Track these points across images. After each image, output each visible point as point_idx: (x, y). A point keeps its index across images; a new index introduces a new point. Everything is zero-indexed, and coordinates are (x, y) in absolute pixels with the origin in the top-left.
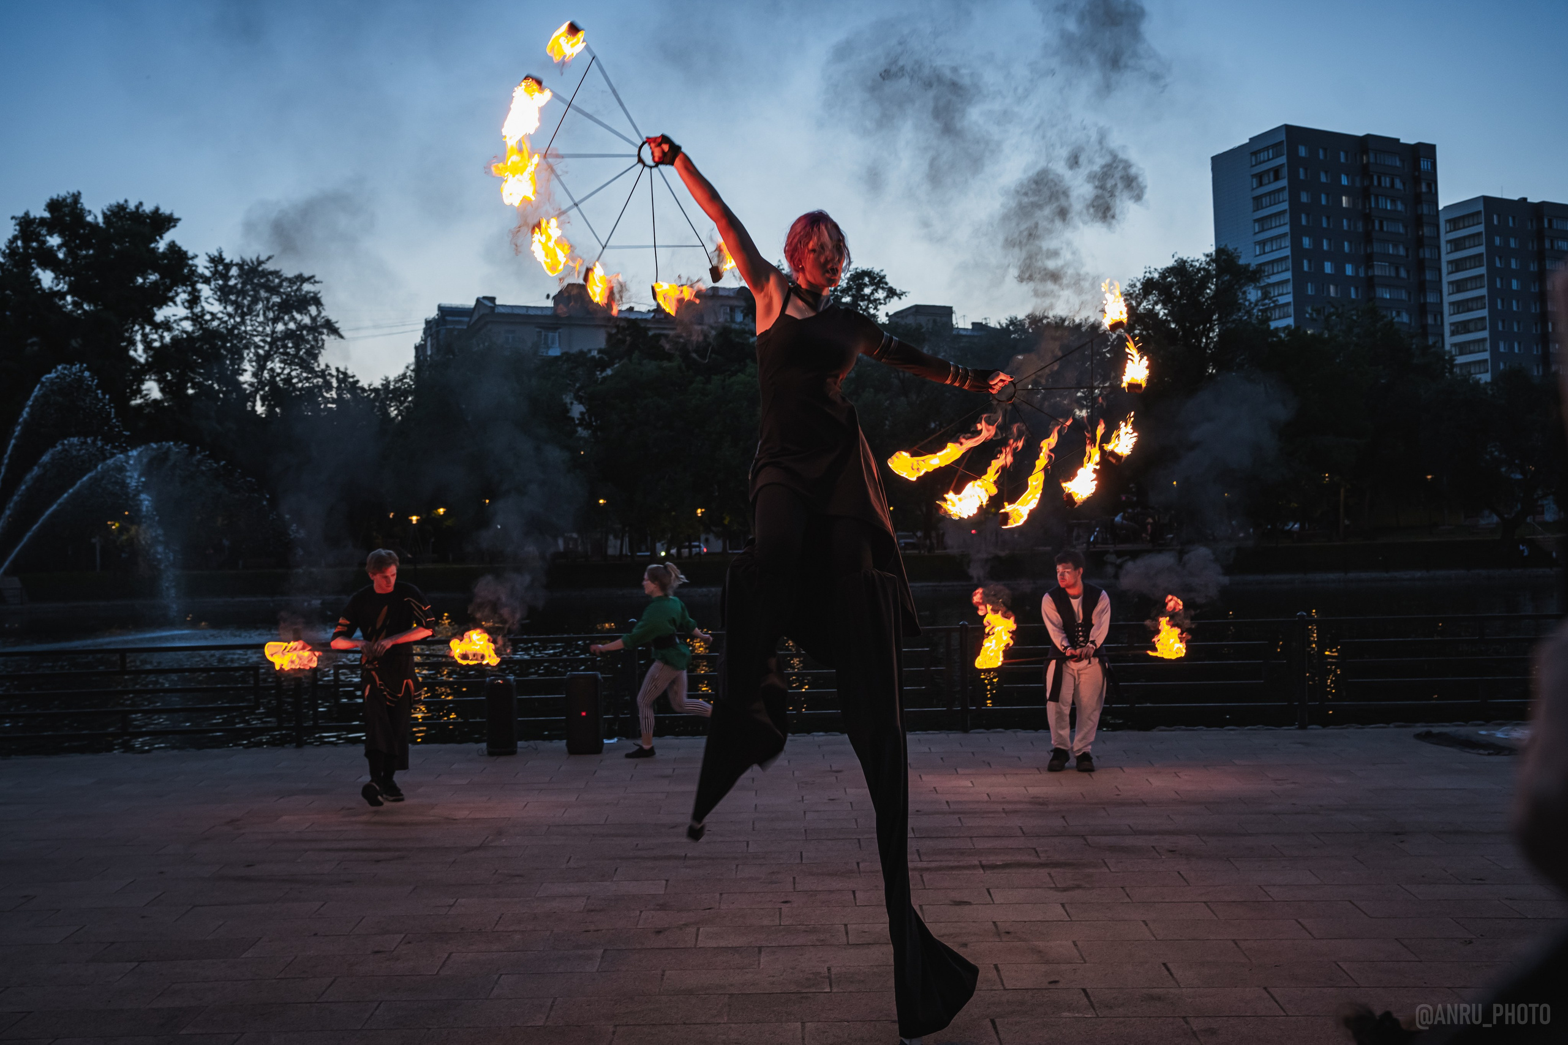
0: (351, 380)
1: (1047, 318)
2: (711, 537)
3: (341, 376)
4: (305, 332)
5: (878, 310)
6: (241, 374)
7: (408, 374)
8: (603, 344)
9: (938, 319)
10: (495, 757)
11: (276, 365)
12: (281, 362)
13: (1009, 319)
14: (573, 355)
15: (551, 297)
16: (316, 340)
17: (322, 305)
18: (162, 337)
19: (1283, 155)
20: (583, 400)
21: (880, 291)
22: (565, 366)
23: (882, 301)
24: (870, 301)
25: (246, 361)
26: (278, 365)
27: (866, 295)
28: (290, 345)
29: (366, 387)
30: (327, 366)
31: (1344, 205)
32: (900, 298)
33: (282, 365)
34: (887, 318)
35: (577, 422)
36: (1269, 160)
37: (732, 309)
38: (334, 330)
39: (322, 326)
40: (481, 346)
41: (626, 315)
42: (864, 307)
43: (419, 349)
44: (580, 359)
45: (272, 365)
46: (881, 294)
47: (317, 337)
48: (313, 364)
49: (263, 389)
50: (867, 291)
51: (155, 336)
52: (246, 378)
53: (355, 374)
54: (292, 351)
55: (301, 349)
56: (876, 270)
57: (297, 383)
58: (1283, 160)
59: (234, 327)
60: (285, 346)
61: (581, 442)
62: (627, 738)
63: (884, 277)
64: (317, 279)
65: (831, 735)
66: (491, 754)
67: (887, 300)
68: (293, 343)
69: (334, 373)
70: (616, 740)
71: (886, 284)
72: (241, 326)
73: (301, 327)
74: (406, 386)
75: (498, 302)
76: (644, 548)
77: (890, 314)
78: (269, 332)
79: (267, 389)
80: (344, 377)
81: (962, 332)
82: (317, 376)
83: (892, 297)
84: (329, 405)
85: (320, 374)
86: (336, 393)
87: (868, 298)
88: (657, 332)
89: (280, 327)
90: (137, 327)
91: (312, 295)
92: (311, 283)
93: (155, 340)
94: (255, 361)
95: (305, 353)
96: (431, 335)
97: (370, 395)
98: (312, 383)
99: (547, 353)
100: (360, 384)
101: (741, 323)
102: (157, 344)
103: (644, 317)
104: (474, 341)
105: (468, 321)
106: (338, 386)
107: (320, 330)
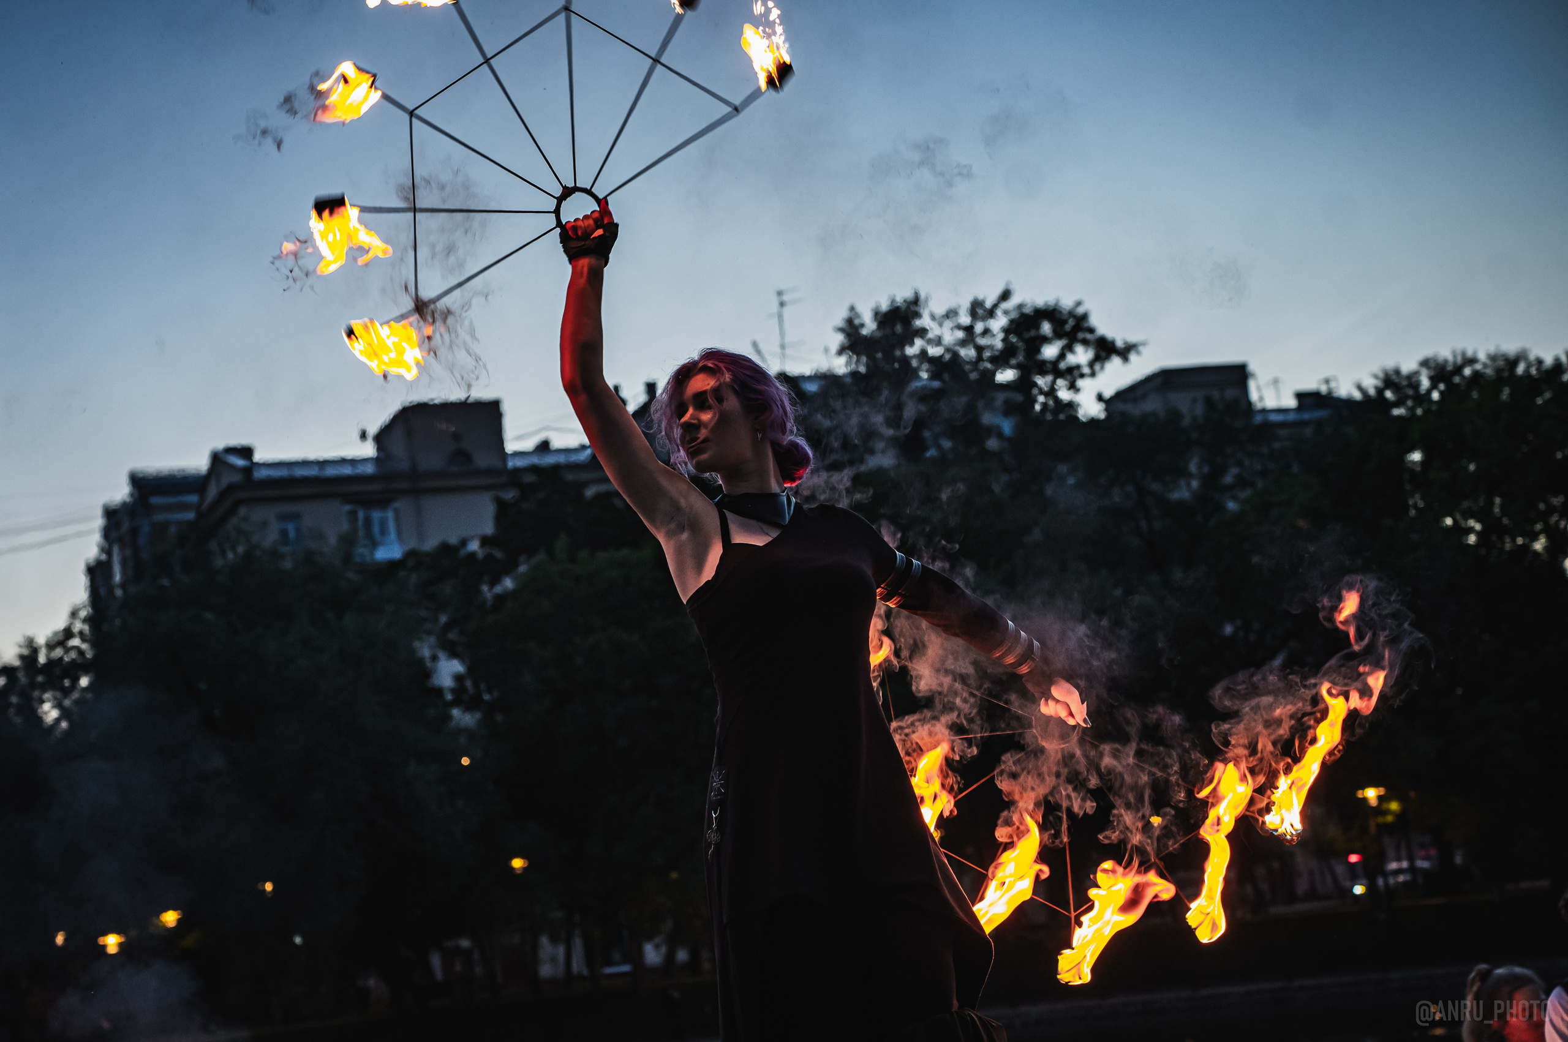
1: (1472, 361)
5: (1077, 392)
7: (76, 629)
8: (489, 529)
9: (1216, 394)
13: (1381, 375)
14: (428, 554)
15: (371, 436)
20: (458, 650)
21: (1079, 349)
22: (413, 578)
23: (1086, 371)
24: (1058, 373)
27: (1049, 362)
32: (1126, 360)
34: (1099, 407)
35: (450, 697)
40: (230, 555)
41: (535, 460)
42: (1046, 389)
43: (97, 572)
44: (443, 563)
46: (1081, 356)
50: (1050, 351)
56: (1067, 303)
61: (463, 740)
63: (1084, 317)
71: (1091, 331)
74: (73, 654)
75: (258, 457)
76: (616, 957)
77: (1106, 397)
81: (1274, 418)
83: (1107, 359)
87: (1054, 369)
96: (120, 540)
99: (371, 557)
103: (574, 458)
104: (213, 545)
105: (202, 500)
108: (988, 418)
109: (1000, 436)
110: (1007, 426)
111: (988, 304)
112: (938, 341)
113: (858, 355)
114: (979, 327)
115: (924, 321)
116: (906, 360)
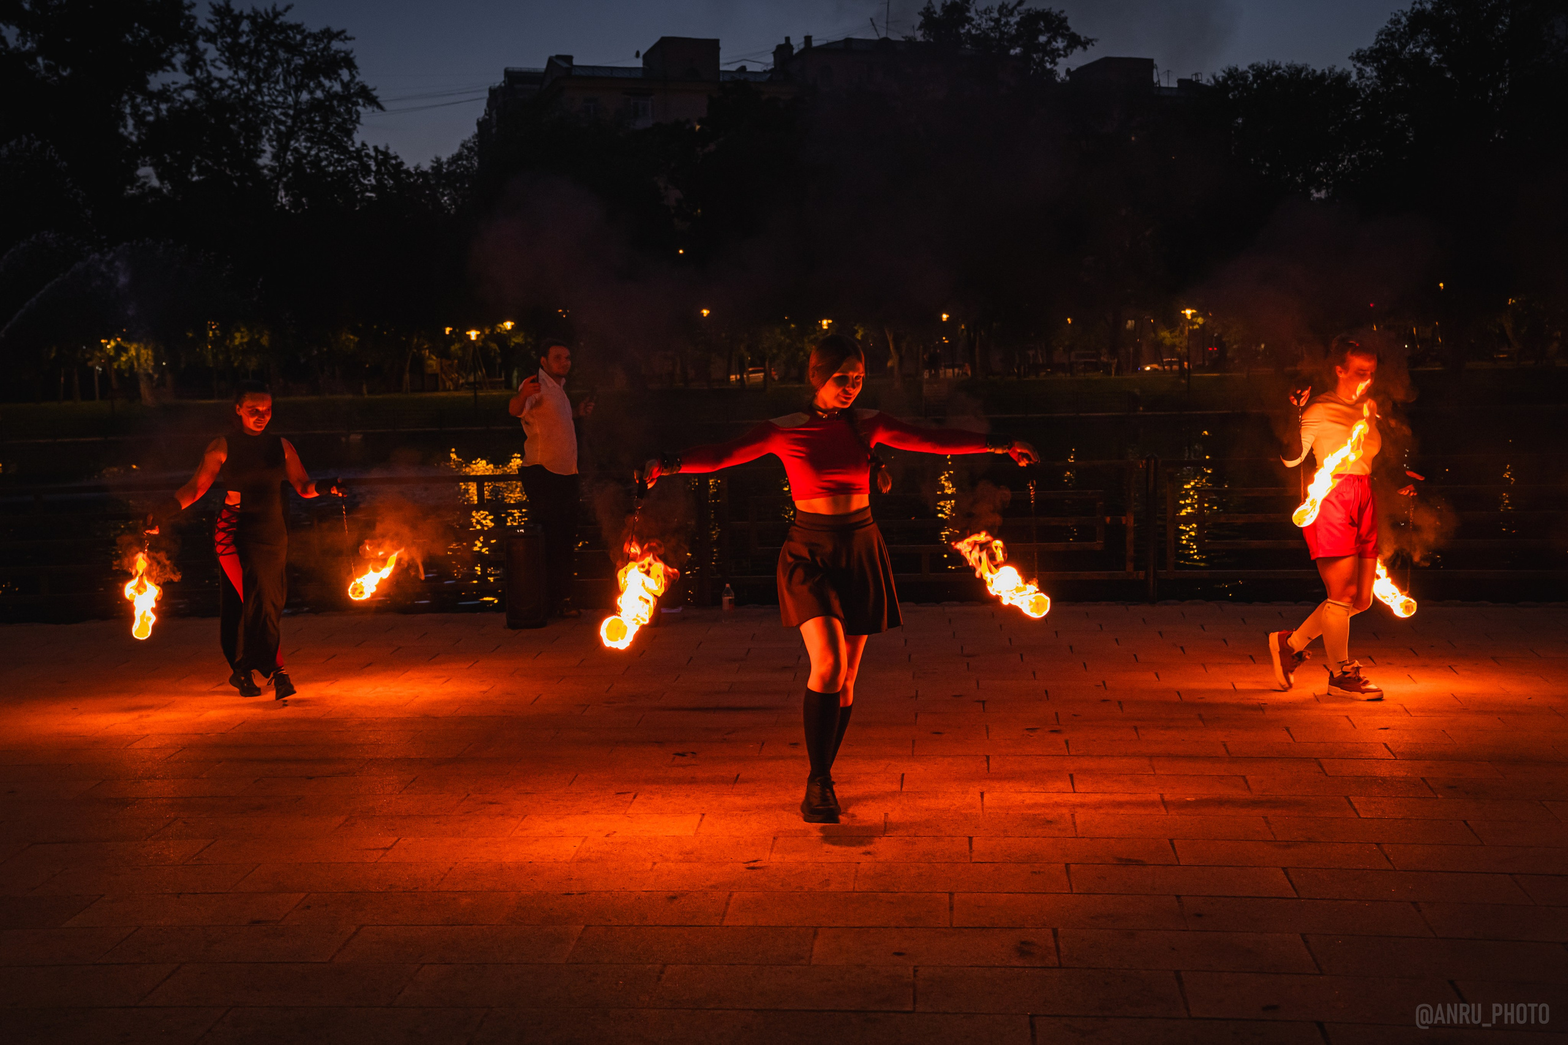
0: (394, 162)
3: (380, 157)
4: (335, 103)
5: (1056, 65)
6: (259, 157)
7: (463, 155)
8: (704, 114)
11: (302, 144)
12: (306, 140)
13: (1227, 71)
15: (641, 55)
16: (349, 111)
17: (355, 67)
18: (157, 110)
20: (680, 184)
21: (1059, 39)
23: (1062, 53)
24: (1046, 52)
25: (265, 140)
26: (304, 144)
27: (1041, 44)
28: (317, 119)
29: (412, 170)
30: (364, 144)
32: (1086, 49)
33: (309, 145)
34: (1068, 76)
35: (671, 211)
38: (372, 100)
39: (357, 95)
40: (553, 117)
41: (737, 76)
42: (1038, 61)
43: (482, 124)
44: (673, 132)
45: (297, 145)
46: (1060, 43)
47: (351, 108)
48: (346, 142)
49: (286, 175)
50: (1042, 39)
51: (150, 109)
52: (265, 160)
53: (398, 154)
54: (320, 127)
55: (331, 124)
57: (326, 166)
59: (248, 97)
60: (311, 121)
61: (680, 238)
64: (348, 34)
67: (1069, 51)
68: (320, 116)
69: (373, 153)
71: (1068, 28)
72: (256, 95)
73: (330, 96)
74: (462, 169)
75: (576, 62)
77: (1073, 69)
78: (292, 103)
79: (290, 175)
80: (384, 157)
81: (1165, 94)
82: (351, 158)
83: (1076, 47)
84: (368, 194)
85: (355, 155)
86: (375, 178)
87: (1044, 49)
89: (305, 96)
90: (125, 97)
91: (343, 55)
92: (341, 40)
93: (149, 114)
94: (276, 141)
95: (335, 128)
96: (496, 108)
97: (416, 181)
98: (346, 166)
99: (635, 125)
100: (405, 167)
102: (151, 118)
103: (759, 78)
105: (541, 89)
106: (377, 170)
107: (354, 99)
110: (1013, 82)
112: (978, 27)
113: (931, 31)
116: (958, 36)
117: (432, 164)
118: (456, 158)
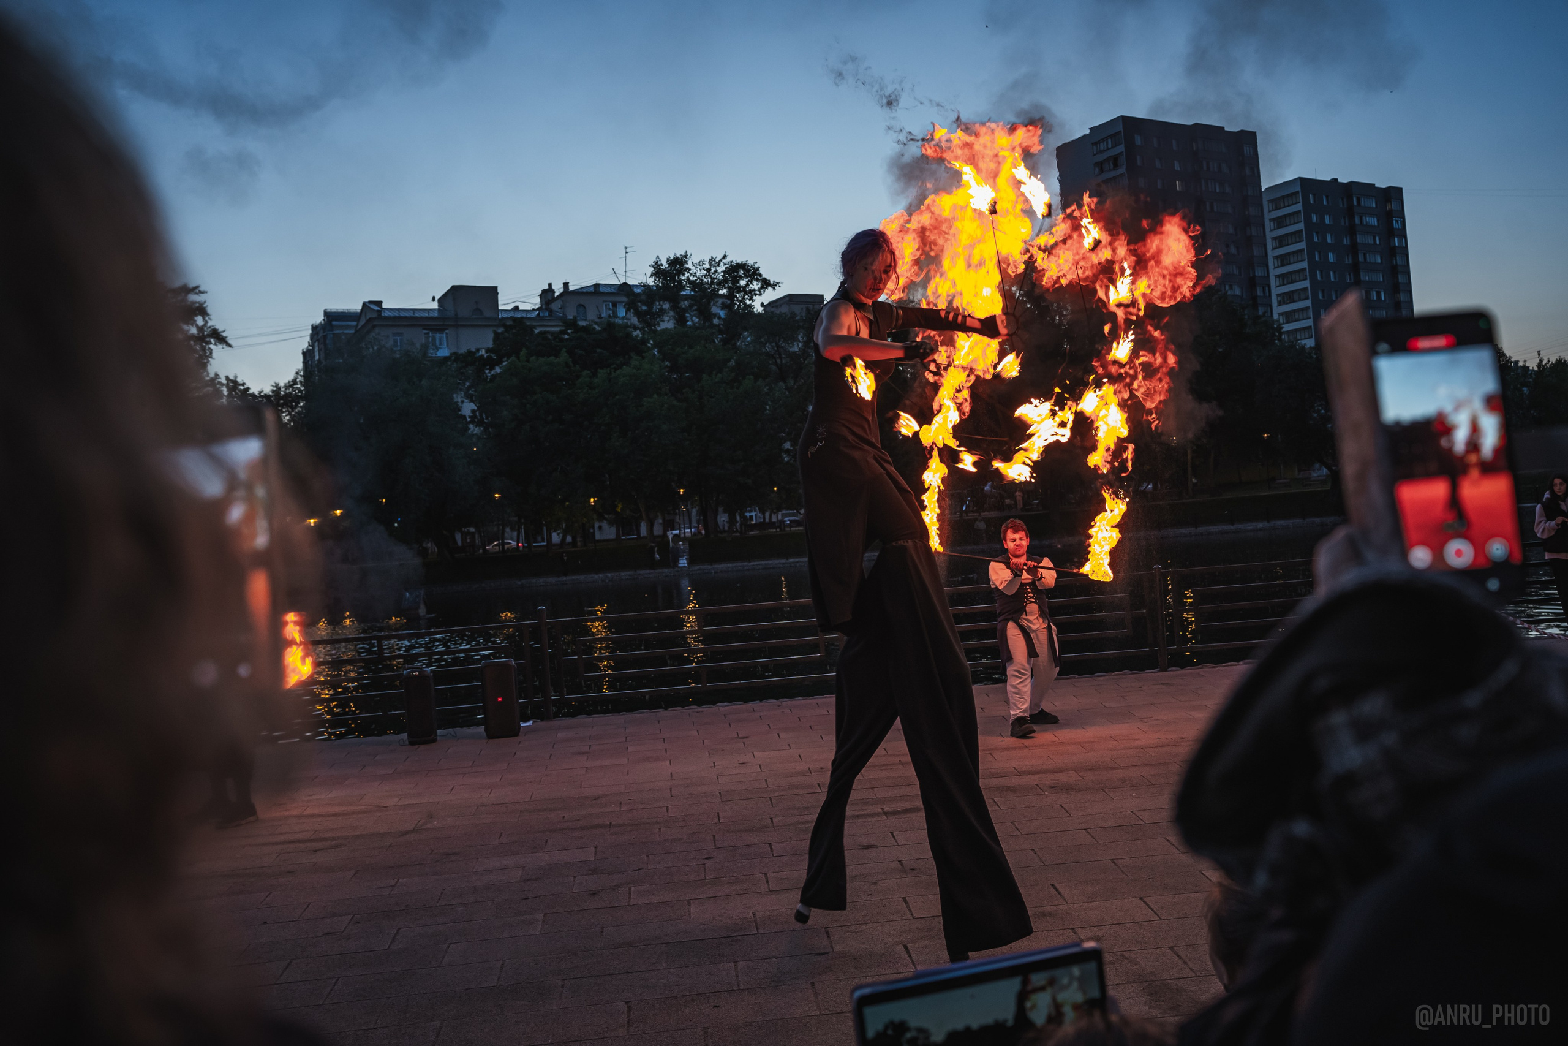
0: (242, 388)
2: (605, 524)
3: (231, 384)
5: (753, 301)
7: (298, 380)
8: (490, 345)
9: (811, 306)
10: (416, 746)
14: (461, 354)
15: (436, 299)
16: (204, 349)
17: (208, 315)
19: (1122, 144)
20: (474, 399)
21: (755, 283)
22: (455, 365)
23: (758, 292)
24: (746, 293)
27: (742, 287)
29: (257, 393)
30: (217, 375)
31: (1178, 189)
32: (774, 289)
34: (763, 308)
35: (469, 419)
36: (1108, 149)
37: (615, 305)
38: (221, 339)
39: (209, 336)
40: (371, 350)
41: (512, 314)
42: (740, 299)
43: (307, 355)
44: (468, 359)
46: (755, 286)
47: (205, 347)
50: (743, 283)
53: (245, 382)
56: (750, 262)
58: (1121, 148)
61: (474, 440)
62: (542, 720)
63: (758, 269)
64: (202, 289)
65: (734, 705)
66: (412, 743)
67: (762, 291)
69: (224, 381)
70: (531, 722)
71: (760, 275)
74: (297, 391)
75: (384, 306)
76: (539, 539)
77: (765, 304)
80: (234, 385)
83: (767, 288)
85: (210, 383)
87: (746, 291)
88: (543, 329)
91: (197, 305)
92: (196, 293)
96: (318, 340)
97: (260, 402)
99: (436, 354)
100: (251, 391)
101: (623, 318)
103: (529, 316)
104: (363, 345)
105: (357, 325)
106: (228, 395)
107: (208, 339)
108: (715, 310)
109: (719, 318)
110: (722, 314)
111: (717, 260)
112: (695, 275)
113: (660, 278)
114: (713, 270)
115: (689, 265)
116: (680, 281)
117: (272, 388)
118: (292, 383)
